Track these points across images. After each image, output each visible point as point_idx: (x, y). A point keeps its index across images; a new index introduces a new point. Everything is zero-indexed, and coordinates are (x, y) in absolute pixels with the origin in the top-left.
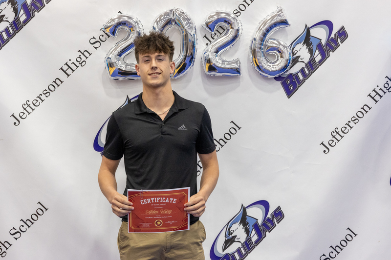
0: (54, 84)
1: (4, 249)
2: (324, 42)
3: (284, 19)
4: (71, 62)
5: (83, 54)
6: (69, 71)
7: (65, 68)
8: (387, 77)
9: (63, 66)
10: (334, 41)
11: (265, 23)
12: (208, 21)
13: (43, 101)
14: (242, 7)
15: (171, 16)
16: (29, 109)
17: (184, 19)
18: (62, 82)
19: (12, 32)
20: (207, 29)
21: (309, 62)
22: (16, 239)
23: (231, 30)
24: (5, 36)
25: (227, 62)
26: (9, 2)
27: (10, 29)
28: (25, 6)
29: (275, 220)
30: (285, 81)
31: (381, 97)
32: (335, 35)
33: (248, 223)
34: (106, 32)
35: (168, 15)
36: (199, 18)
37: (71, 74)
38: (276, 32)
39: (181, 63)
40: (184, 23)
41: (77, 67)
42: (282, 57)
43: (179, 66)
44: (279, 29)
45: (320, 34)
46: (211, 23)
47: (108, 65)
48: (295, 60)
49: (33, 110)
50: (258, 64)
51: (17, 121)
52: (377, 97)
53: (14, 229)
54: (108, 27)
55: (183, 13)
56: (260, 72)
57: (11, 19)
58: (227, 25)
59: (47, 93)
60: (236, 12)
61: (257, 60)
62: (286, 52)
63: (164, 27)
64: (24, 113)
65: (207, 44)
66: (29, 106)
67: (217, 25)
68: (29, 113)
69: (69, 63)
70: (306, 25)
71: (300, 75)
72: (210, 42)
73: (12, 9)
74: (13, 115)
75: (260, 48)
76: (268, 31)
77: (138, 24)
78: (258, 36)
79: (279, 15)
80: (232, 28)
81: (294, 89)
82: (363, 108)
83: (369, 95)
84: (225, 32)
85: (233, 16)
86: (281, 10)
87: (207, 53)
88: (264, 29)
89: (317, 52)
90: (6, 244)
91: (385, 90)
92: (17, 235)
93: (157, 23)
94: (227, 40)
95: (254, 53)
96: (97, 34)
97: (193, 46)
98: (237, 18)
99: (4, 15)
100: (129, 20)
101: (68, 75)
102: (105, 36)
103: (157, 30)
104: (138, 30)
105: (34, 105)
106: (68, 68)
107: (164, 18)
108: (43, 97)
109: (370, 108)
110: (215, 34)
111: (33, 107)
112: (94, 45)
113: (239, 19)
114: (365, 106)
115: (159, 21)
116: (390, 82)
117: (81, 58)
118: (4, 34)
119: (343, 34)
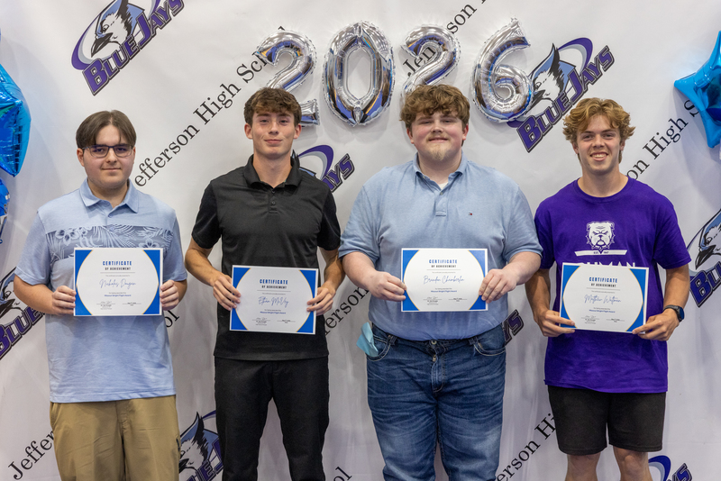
0: (186, 134)
2: (579, 70)
3: (521, 36)
4: (211, 101)
5: (228, 90)
6: (208, 115)
7: (202, 110)
8: (671, 120)
9: (199, 107)
10: (595, 68)
11: (493, 42)
12: (411, 39)
13: (169, 159)
14: (460, 20)
15: (357, 34)
16: (149, 172)
17: (376, 37)
18: (197, 131)
19: (123, 58)
20: (409, 51)
21: (558, 100)
23: (443, 53)
24: (113, 65)
26: (118, 14)
27: (120, 53)
28: (141, 20)
29: (511, 330)
30: (523, 127)
31: (663, 149)
32: (596, 59)
34: (261, 57)
35: (352, 32)
36: (397, 36)
37: (211, 119)
38: (509, 56)
39: (372, 102)
40: (376, 43)
41: (220, 109)
42: (518, 92)
43: (370, 105)
44: (514, 51)
45: (574, 57)
46: (414, 43)
48: (538, 97)
49: (155, 172)
50: (485, 102)
52: (657, 151)
54: (264, 50)
55: (374, 29)
56: (487, 115)
57: (122, 40)
58: (438, 46)
59: (176, 147)
60: (450, 26)
61: (482, 96)
62: (525, 85)
63: (346, 48)
64: (142, 178)
65: (409, 74)
66: (149, 166)
67: (424, 45)
68: (150, 178)
69: (208, 104)
70: (553, 46)
71: (544, 117)
72: (414, 70)
73: (123, 24)
75: (487, 79)
76: (498, 53)
77: (308, 45)
78: (484, 60)
79: (513, 31)
80: (445, 50)
81: (536, 139)
82: (636, 166)
83: (646, 147)
84: (436, 56)
85: (446, 32)
86: (517, 23)
87: (409, 87)
88: (491, 52)
89: (570, 85)
91: (668, 139)
93: (336, 44)
94: (438, 67)
95: (478, 86)
96: (248, 60)
97: (389, 77)
98: (452, 35)
99: (112, 34)
100: (295, 40)
101: (207, 121)
102: (260, 62)
103: (336, 53)
104: (307, 54)
105: (157, 165)
106: (205, 112)
107: (346, 36)
108: (170, 153)
109: (647, 166)
110: (421, 59)
111: (156, 168)
112: (243, 77)
113: (455, 36)
114: (640, 164)
115: (339, 41)
116: (675, 128)
117: (224, 96)
118: (111, 61)
119: (606, 58)
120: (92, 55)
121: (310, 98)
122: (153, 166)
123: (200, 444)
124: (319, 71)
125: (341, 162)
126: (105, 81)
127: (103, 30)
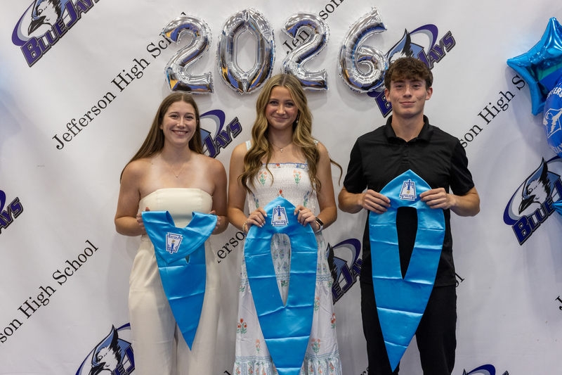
0: (105, 99)
1: (46, 296)
2: (426, 51)
3: (379, 22)
4: (126, 73)
5: (140, 64)
6: (123, 85)
7: (118, 80)
8: (501, 92)
9: (116, 77)
10: (439, 49)
11: (356, 27)
12: (289, 24)
13: (91, 120)
14: (330, 8)
15: (245, 19)
16: (74, 129)
17: (261, 22)
18: (114, 97)
19: (54, 37)
20: (288, 34)
22: (61, 284)
23: (316, 35)
24: (46, 42)
25: (311, 73)
26: (50, 1)
27: (52, 33)
28: (69, 6)
30: (380, 97)
31: (494, 116)
32: (440, 42)
33: (335, 266)
34: (166, 37)
35: (241, 17)
36: (278, 21)
37: (126, 87)
38: (369, 38)
39: (256, 74)
40: (260, 27)
41: (133, 79)
42: (377, 68)
43: (254, 78)
44: (374, 34)
45: (422, 40)
46: (292, 27)
47: (168, 77)
49: (80, 130)
50: (348, 76)
51: (61, 143)
52: (489, 117)
53: (58, 271)
54: (169, 31)
55: (259, 14)
56: (351, 86)
57: (53, 22)
58: (311, 30)
59: (97, 110)
60: (322, 14)
61: (346, 71)
62: (382, 63)
63: (236, 30)
64: (69, 135)
65: (288, 52)
66: (74, 125)
67: (300, 29)
68: (75, 135)
69: (123, 75)
70: (406, 30)
72: (292, 49)
73: (54, 9)
74: (55, 137)
75: (351, 57)
76: (360, 36)
77: (205, 28)
78: (348, 42)
79: (373, 18)
80: (317, 33)
81: (391, 107)
82: (472, 130)
83: (480, 114)
84: (309, 38)
85: (319, 18)
86: (376, 12)
87: (288, 63)
88: (355, 34)
90: (49, 290)
91: (499, 108)
92: (62, 280)
93: (227, 27)
94: (311, 47)
95: (343, 63)
96: (156, 40)
97: (270, 57)
98: (323, 21)
99: (45, 17)
100: (194, 23)
101: (122, 89)
102: (166, 42)
103: (227, 34)
104: (204, 35)
105: (81, 124)
106: (121, 82)
107: (236, 20)
108: (92, 115)
109: (481, 130)
110: (298, 40)
111: (80, 127)
112: (153, 53)
113: (326, 22)
114: (475, 128)
115: (230, 24)
116: (504, 99)
117: (137, 69)
118: (45, 39)
119: (449, 41)
120: (29, 34)
121: (207, 71)
122: (78, 125)
123: (114, 350)
124: (213, 49)
125: (231, 124)
126: (39, 55)
127: (38, 14)
